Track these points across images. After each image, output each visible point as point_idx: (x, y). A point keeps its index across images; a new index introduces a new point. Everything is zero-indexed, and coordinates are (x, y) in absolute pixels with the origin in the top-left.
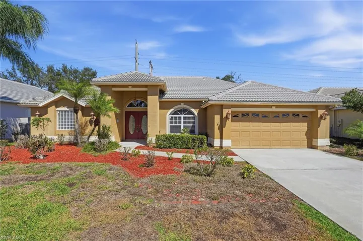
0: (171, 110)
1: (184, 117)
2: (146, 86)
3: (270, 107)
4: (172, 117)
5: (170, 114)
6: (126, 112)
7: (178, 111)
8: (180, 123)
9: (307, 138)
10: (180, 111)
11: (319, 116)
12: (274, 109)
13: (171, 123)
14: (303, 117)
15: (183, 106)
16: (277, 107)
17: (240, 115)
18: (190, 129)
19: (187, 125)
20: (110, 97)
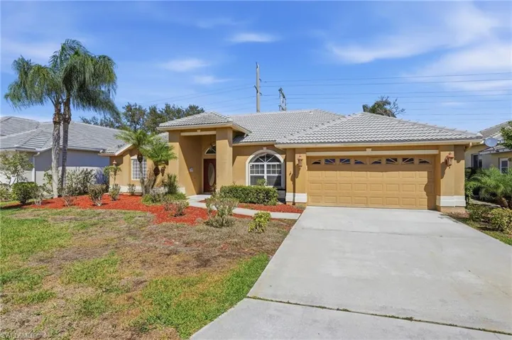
0: (252, 157)
1: (267, 165)
2: (215, 129)
3: (364, 149)
4: (253, 165)
5: (251, 161)
6: (205, 160)
7: (261, 157)
8: (263, 172)
9: (427, 195)
10: (263, 157)
11: (442, 160)
12: (369, 152)
13: (252, 172)
14: (420, 162)
15: (265, 151)
16: (374, 149)
17: (323, 162)
18: (275, 179)
19: (271, 175)
20: (178, 143)
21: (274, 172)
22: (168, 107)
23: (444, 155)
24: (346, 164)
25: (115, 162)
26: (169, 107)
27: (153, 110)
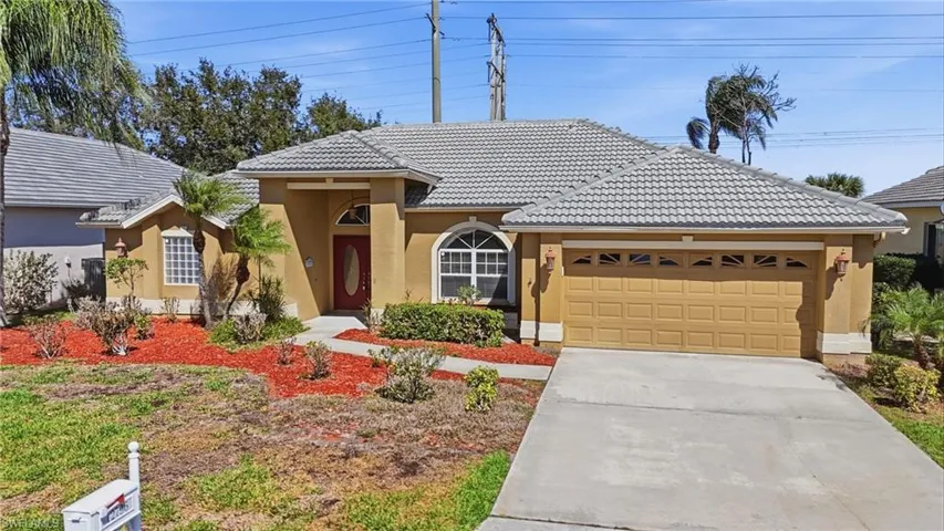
0: (445, 235)
1: (478, 254)
2: (367, 180)
3: (678, 237)
4: (447, 254)
5: (442, 246)
6: (336, 237)
7: (464, 237)
8: (468, 268)
9: (801, 326)
10: (468, 238)
11: (830, 264)
12: (688, 244)
13: (445, 269)
14: (789, 265)
15: (473, 224)
16: (697, 237)
17: (596, 259)
18: (495, 286)
19: (486, 275)
20: (282, 206)
21: (492, 269)
22: (206, 68)
23: (833, 254)
24: (641, 263)
25: (120, 244)
26: (210, 71)
27: (166, 78)
